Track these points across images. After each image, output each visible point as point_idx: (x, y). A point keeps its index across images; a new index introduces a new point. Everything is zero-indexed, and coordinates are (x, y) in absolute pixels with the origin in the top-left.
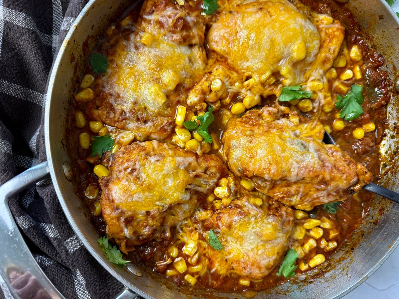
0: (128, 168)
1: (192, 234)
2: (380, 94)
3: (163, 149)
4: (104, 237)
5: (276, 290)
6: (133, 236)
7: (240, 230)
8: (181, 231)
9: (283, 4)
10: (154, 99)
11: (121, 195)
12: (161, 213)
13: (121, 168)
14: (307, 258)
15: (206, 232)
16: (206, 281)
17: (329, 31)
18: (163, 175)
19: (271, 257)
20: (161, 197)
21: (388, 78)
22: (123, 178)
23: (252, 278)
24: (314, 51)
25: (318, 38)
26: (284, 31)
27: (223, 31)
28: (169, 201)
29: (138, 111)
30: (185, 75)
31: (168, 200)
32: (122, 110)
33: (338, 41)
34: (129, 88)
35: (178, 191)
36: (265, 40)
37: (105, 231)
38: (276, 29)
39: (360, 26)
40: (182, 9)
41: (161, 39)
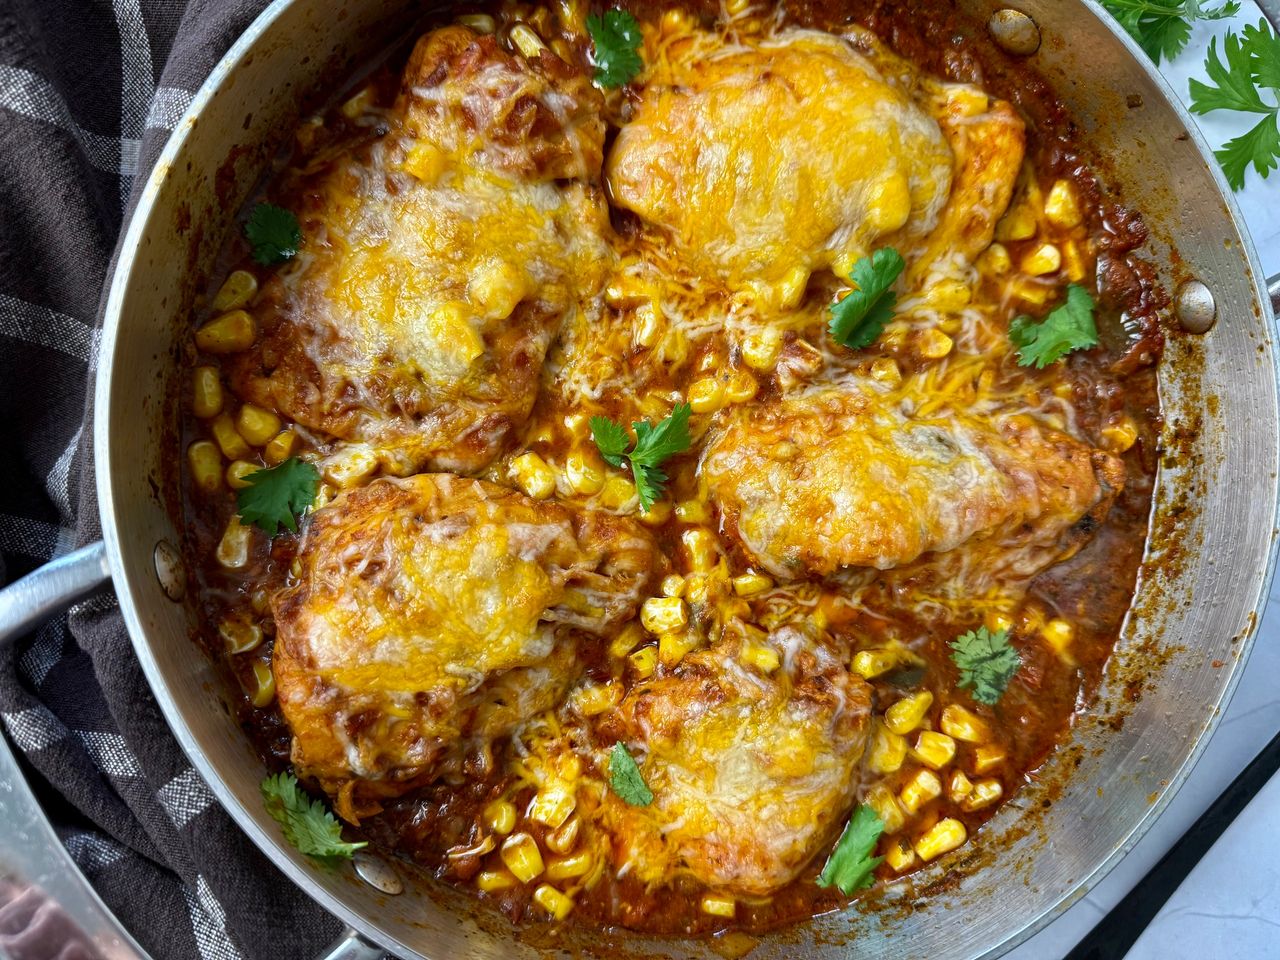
0: (359, 560)
1: (560, 758)
2: (1132, 332)
3: (470, 498)
4: (284, 775)
5: (815, 932)
6: (374, 770)
7: (705, 745)
8: (524, 752)
9: (834, 58)
10: (446, 349)
11: (335, 643)
12: (462, 698)
13: (337, 558)
14: (910, 832)
15: (602, 752)
16: (603, 904)
17: (977, 134)
18: (468, 581)
19: (799, 827)
20: (461, 647)
21: (1157, 283)
22: (342, 591)
23: (742, 892)
24: (935, 199)
25: (946, 160)
26: (840, 144)
27: (655, 149)
28: (486, 660)
29: (396, 382)
30: (542, 275)
31: (484, 656)
32: (344, 378)
33: (1006, 164)
34: (366, 311)
35: (516, 631)
36: (784, 175)
37: (288, 756)
38: (816, 139)
39: (1072, 125)
40: (533, 70)
41: (467, 160)
